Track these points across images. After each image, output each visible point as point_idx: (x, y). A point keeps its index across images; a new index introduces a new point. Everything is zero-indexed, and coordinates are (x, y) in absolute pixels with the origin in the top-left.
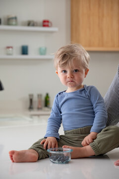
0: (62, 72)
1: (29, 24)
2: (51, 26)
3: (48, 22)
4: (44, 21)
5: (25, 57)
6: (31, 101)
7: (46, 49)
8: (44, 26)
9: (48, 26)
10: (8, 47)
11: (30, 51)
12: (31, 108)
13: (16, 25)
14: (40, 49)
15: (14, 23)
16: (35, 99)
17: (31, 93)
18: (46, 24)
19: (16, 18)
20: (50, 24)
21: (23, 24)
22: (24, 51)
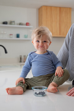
0: (36, 41)
1: (20, 24)
2: (30, 25)
3: (28, 23)
4: (27, 23)
5: (18, 39)
6: (21, 58)
7: (27, 35)
8: (27, 25)
9: (28, 25)
10: (11, 35)
11: (20, 36)
12: (21, 61)
13: (14, 24)
14: (25, 36)
15: (13, 24)
16: (23, 57)
17: (21, 55)
18: (28, 24)
19: (14, 22)
20: (29, 25)
21: (17, 24)
22: (18, 36)
